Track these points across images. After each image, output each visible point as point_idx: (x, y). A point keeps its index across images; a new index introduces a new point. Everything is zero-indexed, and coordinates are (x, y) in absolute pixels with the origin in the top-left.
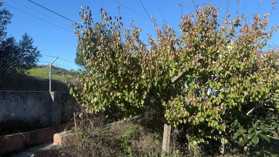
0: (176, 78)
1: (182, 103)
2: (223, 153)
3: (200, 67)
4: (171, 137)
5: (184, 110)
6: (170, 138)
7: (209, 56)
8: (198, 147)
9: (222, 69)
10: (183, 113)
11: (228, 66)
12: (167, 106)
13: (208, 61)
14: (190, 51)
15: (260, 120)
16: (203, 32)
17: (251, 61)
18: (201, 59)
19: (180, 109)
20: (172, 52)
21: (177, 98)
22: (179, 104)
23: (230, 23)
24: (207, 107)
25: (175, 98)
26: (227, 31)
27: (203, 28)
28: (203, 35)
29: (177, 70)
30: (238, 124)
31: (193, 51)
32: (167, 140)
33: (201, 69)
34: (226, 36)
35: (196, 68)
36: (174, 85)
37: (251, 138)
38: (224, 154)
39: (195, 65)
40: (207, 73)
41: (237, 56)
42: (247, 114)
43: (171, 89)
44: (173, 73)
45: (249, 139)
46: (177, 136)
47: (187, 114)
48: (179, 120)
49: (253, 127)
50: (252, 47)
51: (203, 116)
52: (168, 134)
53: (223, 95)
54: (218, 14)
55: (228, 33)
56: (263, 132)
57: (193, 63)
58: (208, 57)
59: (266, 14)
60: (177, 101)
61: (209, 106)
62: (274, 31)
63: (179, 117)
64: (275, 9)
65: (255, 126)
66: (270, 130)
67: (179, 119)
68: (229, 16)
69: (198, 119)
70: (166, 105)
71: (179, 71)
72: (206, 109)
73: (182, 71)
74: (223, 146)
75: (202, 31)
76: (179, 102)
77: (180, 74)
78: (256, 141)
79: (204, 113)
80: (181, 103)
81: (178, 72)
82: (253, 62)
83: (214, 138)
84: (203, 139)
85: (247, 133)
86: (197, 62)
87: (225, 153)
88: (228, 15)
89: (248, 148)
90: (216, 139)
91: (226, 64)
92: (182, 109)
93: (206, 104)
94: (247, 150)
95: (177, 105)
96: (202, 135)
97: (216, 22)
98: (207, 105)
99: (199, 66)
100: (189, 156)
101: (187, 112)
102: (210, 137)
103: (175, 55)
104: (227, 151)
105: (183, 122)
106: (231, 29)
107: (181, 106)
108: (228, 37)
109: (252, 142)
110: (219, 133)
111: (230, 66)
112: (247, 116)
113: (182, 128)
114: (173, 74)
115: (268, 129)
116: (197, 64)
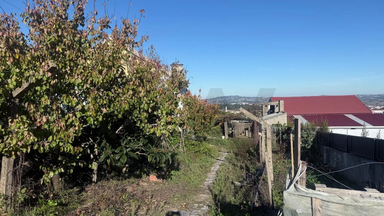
0: (19, 90)
1: (26, 126)
2: (95, 181)
3: (51, 77)
4: (14, 174)
5: (30, 134)
6: (12, 174)
7: (67, 62)
8: (60, 179)
9: (80, 81)
10: (28, 138)
11: (88, 78)
12: (5, 131)
13: (67, 69)
14: (36, 55)
15: (131, 137)
16: (59, 30)
17: (110, 74)
18: (53, 67)
19: (23, 134)
20: (7, 53)
21: (17, 120)
22: (21, 127)
23: (98, 23)
24: (59, 128)
25: (15, 120)
26: (95, 32)
27: (59, 25)
28: (60, 34)
29: (19, 79)
30: (106, 144)
31: (42, 56)
32: (8, 178)
33: (52, 81)
34: (94, 38)
35: (45, 79)
36: (17, 101)
37: (119, 157)
38: (97, 182)
39: (43, 76)
40: (65, 85)
41: (99, 67)
42: (117, 132)
43: (11, 106)
44: (15, 83)
45: (117, 159)
46: (23, 171)
47: (34, 140)
48: (21, 149)
49: (122, 146)
50: (118, 58)
51: (55, 140)
52: (8, 169)
53: (81, 113)
54: (84, 7)
55: (97, 35)
56: (131, 149)
57: (41, 72)
58: (66, 64)
59: (136, 20)
60: (19, 123)
61: (61, 128)
62: (144, 41)
63: (21, 145)
64: (143, 17)
65: (123, 144)
66: (139, 147)
67: (21, 147)
68: (97, 14)
69: (48, 144)
70: (3, 130)
71: (23, 80)
72: (58, 131)
73: (28, 81)
74: (95, 172)
75: (58, 28)
76: (21, 124)
77: (25, 85)
78: (124, 160)
79: (56, 136)
80: (24, 125)
81: (21, 81)
82: (112, 76)
83: (80, 164)
84: (62, 169)
85: (114, 153)
86: (46, 71)
87: (98, 180)
88: (95, 13)
89: (126, 169)
90: (82, 165)
91: (84, 75)
92: (26, 133)
93: (57, 125)
94: (126, 172)
95: (19, 128)
96: (64, 163)
97: (84, 17)
98: (59, 126)
99: (49, 77)
100: (47, 193)
101: (34, 137)
102: (75, 164)
103: (14, 59)
104: (100, 177)
105: (26, 151)
106: (99, 30)
107: (24, 130)
108: (96, 39)
109: (120, 162)
110: (90, 157)
111: (88, 79)
112: (117, 134)
113: (36, 157)
114: (14, 85)
115: (137, 146)
116: (46, 74)
